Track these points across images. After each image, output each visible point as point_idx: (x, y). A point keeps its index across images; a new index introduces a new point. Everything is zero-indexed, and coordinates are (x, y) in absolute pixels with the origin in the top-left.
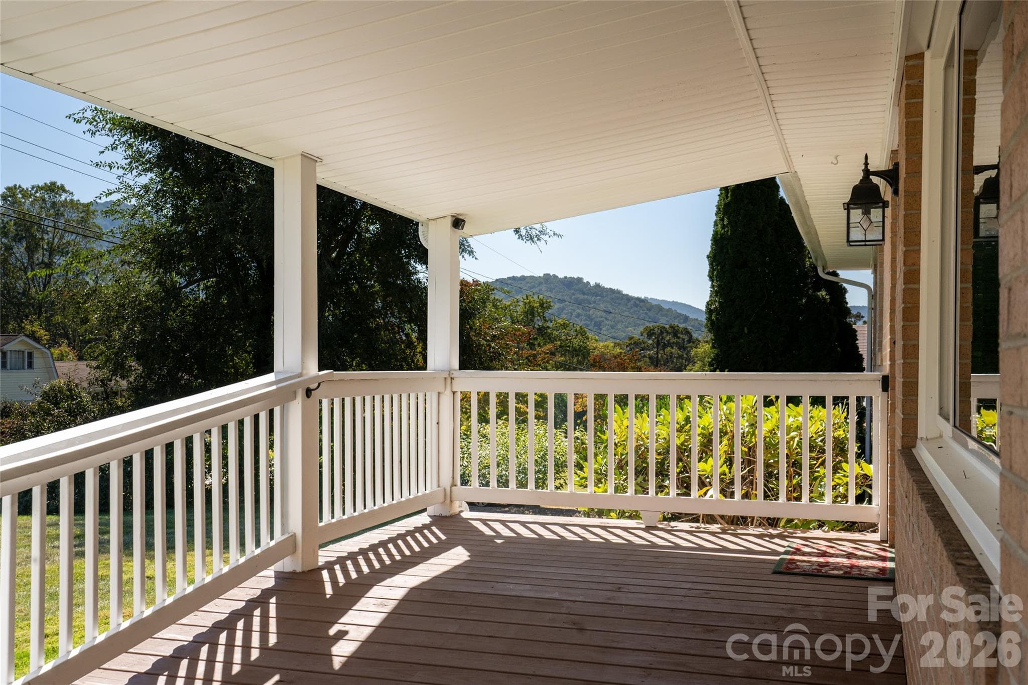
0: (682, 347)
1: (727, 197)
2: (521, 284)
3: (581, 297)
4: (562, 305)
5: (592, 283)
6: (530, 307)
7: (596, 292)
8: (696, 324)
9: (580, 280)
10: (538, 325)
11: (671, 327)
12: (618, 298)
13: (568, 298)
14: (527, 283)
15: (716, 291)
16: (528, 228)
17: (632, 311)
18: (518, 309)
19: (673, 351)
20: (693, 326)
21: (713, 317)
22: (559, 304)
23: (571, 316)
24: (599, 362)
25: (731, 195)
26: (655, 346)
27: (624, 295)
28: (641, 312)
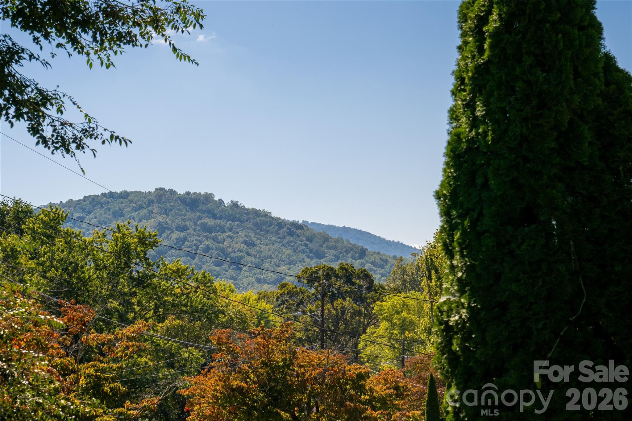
0: (359, 299)
1: (481, 51)
2: (122, 203)
3: (211, 222)
4: (182, 234)
5: (227, 202)
6: (123, 243)
7: (232, 215)
8: (378, 260)
9: (208, 197)
10: (138, 272)
11: (342, 268)
12: (265, 223)
13: (192, 223)
14: (131, 201)
15: (460, 280)
16: (57, 124)
17: (285, 241)
18: (106, 247)
19: (346, 304)
20: (373, 263)
21: (455, 347)
22: (178, 233)
23: (197, 250)
24: (226, 343)
25: (491, 46)
26: (319, 296)
27: (273, 218)
28: (299, 243)
